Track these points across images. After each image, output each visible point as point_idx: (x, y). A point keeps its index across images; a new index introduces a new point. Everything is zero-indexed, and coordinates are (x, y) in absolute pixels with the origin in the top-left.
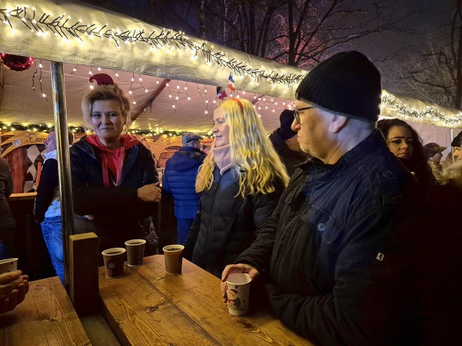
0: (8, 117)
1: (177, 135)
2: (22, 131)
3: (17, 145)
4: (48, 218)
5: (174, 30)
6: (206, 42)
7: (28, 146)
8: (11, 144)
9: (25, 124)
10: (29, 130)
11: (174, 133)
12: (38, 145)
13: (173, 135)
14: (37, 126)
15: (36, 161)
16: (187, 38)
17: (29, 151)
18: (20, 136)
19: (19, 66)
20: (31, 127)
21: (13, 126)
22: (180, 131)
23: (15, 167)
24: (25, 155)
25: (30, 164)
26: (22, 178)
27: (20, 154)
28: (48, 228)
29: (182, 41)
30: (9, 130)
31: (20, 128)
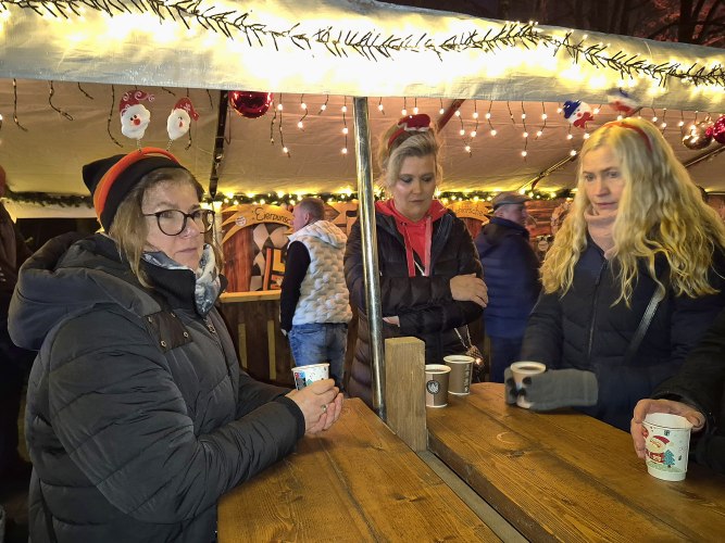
0: (230, 186)
1: (464, 198)
2: (247, 205)
3: (242, 224)
4: (296, 327)
5: (522, 22)
6: (572, 31)
7: (255, 226)
8: (234, 223)
9: (251, 194)
10: (255, 203)
11: (460, 195)
12: (266, 224)
13: (457, 199)
14: (265, 197)
15: (265, 248)
16: (540, 31)
17: (256, 232)
18: (245, 211)
19: (254, 111)
20: (258, 198)
21: (236, 197)
22: (471, 190)
23: (239, 256)
24: (250, 239)
25: (257, 252)
26: (248, 273)
27: (244, 237)
28: (298, 340)
29: (533, 36)
30: (231, 204)
31: (244, 200)
